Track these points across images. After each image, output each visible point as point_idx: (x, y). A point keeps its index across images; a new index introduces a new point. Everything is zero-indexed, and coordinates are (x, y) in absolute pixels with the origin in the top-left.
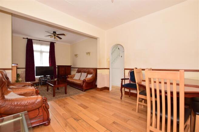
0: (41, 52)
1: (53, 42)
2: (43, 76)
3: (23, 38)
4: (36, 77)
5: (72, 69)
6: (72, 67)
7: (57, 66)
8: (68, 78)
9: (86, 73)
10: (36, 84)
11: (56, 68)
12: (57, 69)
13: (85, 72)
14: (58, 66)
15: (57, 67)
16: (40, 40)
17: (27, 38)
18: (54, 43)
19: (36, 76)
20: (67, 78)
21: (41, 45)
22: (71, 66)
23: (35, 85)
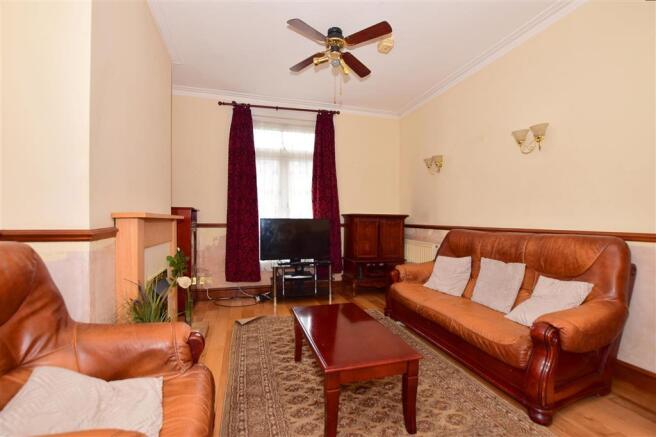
0: (284, 158)
1: (329, 109)
2: (288, 261)
3: (220, 103)
4: (261, 262)
5: (410, 231)
6: (407, 221)
7: (343, 215)
8: (398, 280)
9: (521, 267)
10: (260, 291)
11: (339, 225)
12: (342, 229)
13: (506, 256)
14: (350, 218)
15: (342, 221)
16: (277, 108)
17: (234, 103)
18: (333, 113)
19: (262, 259)
20: (392, 282)
21: (282, 131)
22: (403, 217)
23: (258, 299)
